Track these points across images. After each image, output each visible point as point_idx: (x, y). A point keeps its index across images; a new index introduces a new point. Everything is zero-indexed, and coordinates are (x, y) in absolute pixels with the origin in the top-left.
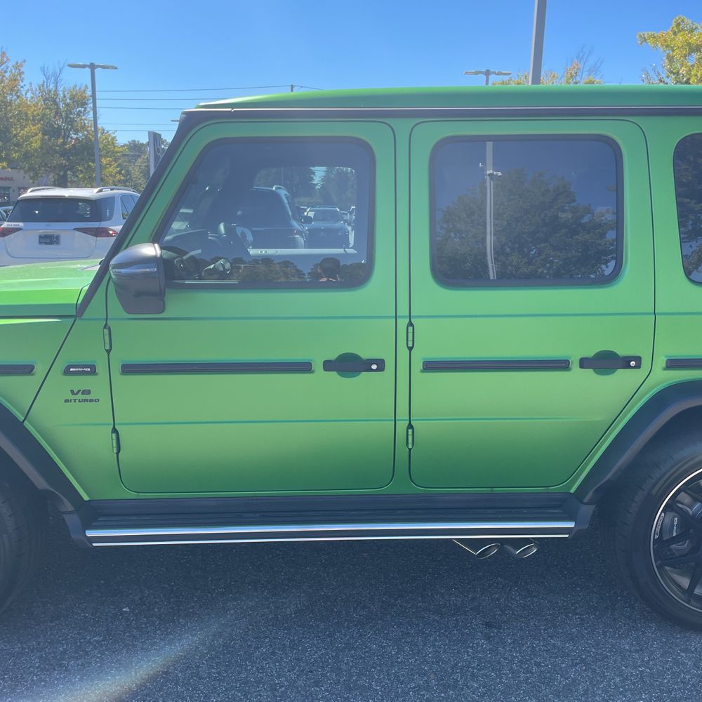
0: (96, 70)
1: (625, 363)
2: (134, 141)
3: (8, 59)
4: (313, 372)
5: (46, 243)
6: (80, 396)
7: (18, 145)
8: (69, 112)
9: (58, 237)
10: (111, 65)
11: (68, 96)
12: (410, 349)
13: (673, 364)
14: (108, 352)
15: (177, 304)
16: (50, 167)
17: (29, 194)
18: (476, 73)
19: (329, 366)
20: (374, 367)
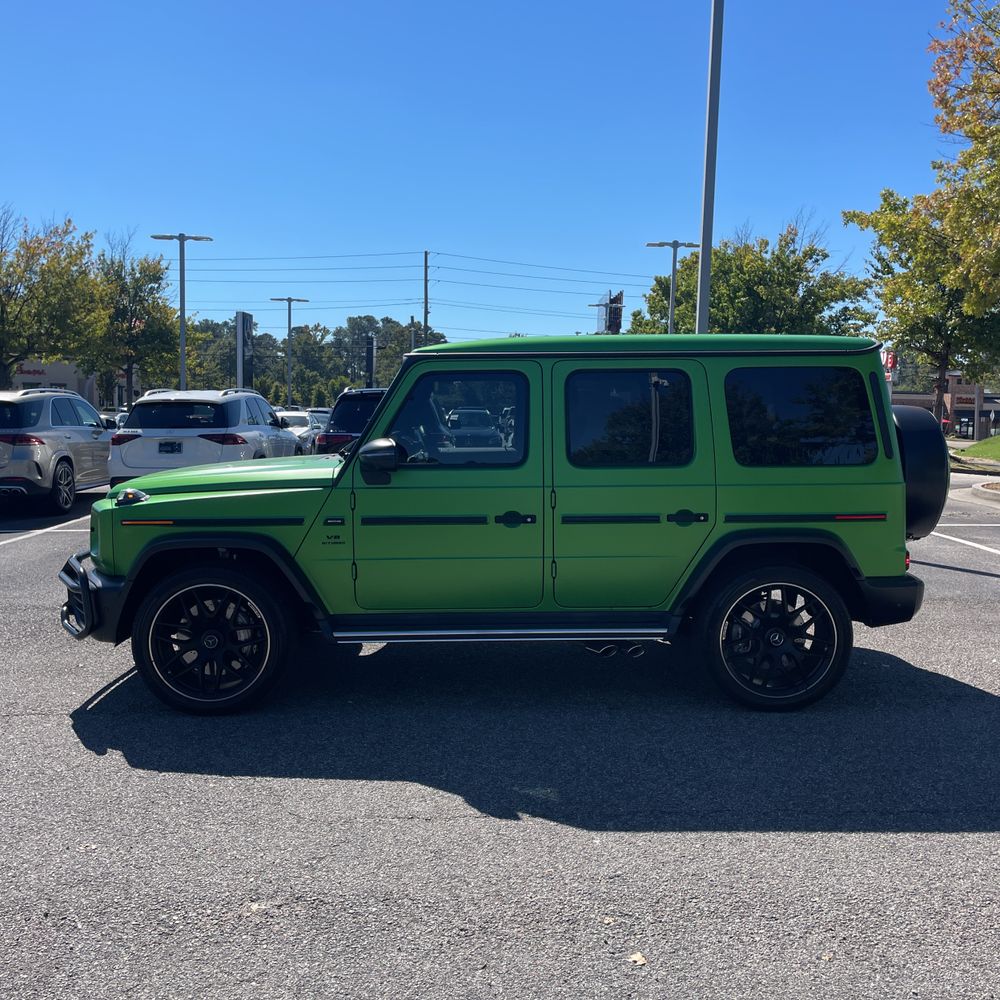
0: (186, 242)
1: (696, 518)
2: (207, 320)
3: (75, 228)
4: (486, 523)
5: (167, 452)
6: (333, 540)
7: (79, 333)
8: (138, 288)
9: (180, 445)
10: (208, 236)
11: (137, 269)
12: (553, 508)
13: (729, 519)
14: (353, 510)
15: (398, 479)
16: (111, 359)
17: (147, 397)
18: (661, 245)
19: (498, 520)
20: (529, 520)
